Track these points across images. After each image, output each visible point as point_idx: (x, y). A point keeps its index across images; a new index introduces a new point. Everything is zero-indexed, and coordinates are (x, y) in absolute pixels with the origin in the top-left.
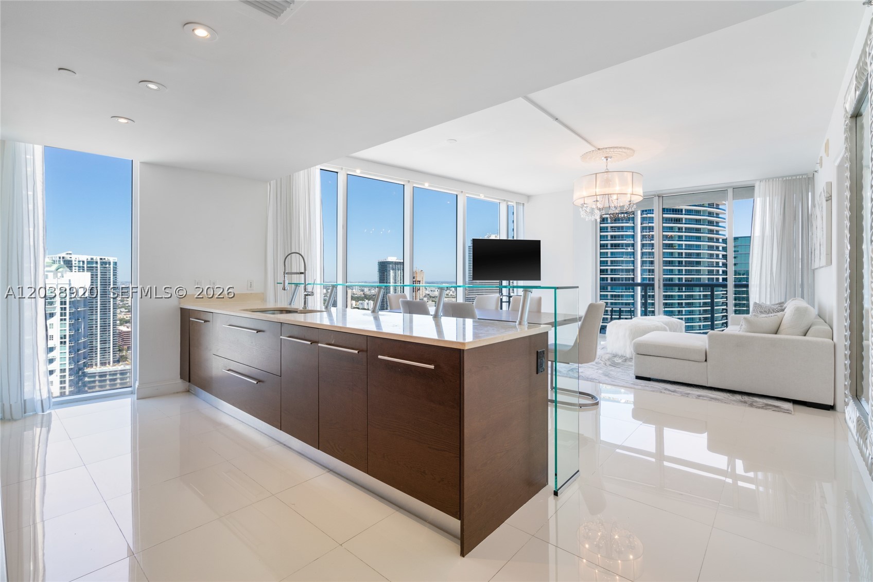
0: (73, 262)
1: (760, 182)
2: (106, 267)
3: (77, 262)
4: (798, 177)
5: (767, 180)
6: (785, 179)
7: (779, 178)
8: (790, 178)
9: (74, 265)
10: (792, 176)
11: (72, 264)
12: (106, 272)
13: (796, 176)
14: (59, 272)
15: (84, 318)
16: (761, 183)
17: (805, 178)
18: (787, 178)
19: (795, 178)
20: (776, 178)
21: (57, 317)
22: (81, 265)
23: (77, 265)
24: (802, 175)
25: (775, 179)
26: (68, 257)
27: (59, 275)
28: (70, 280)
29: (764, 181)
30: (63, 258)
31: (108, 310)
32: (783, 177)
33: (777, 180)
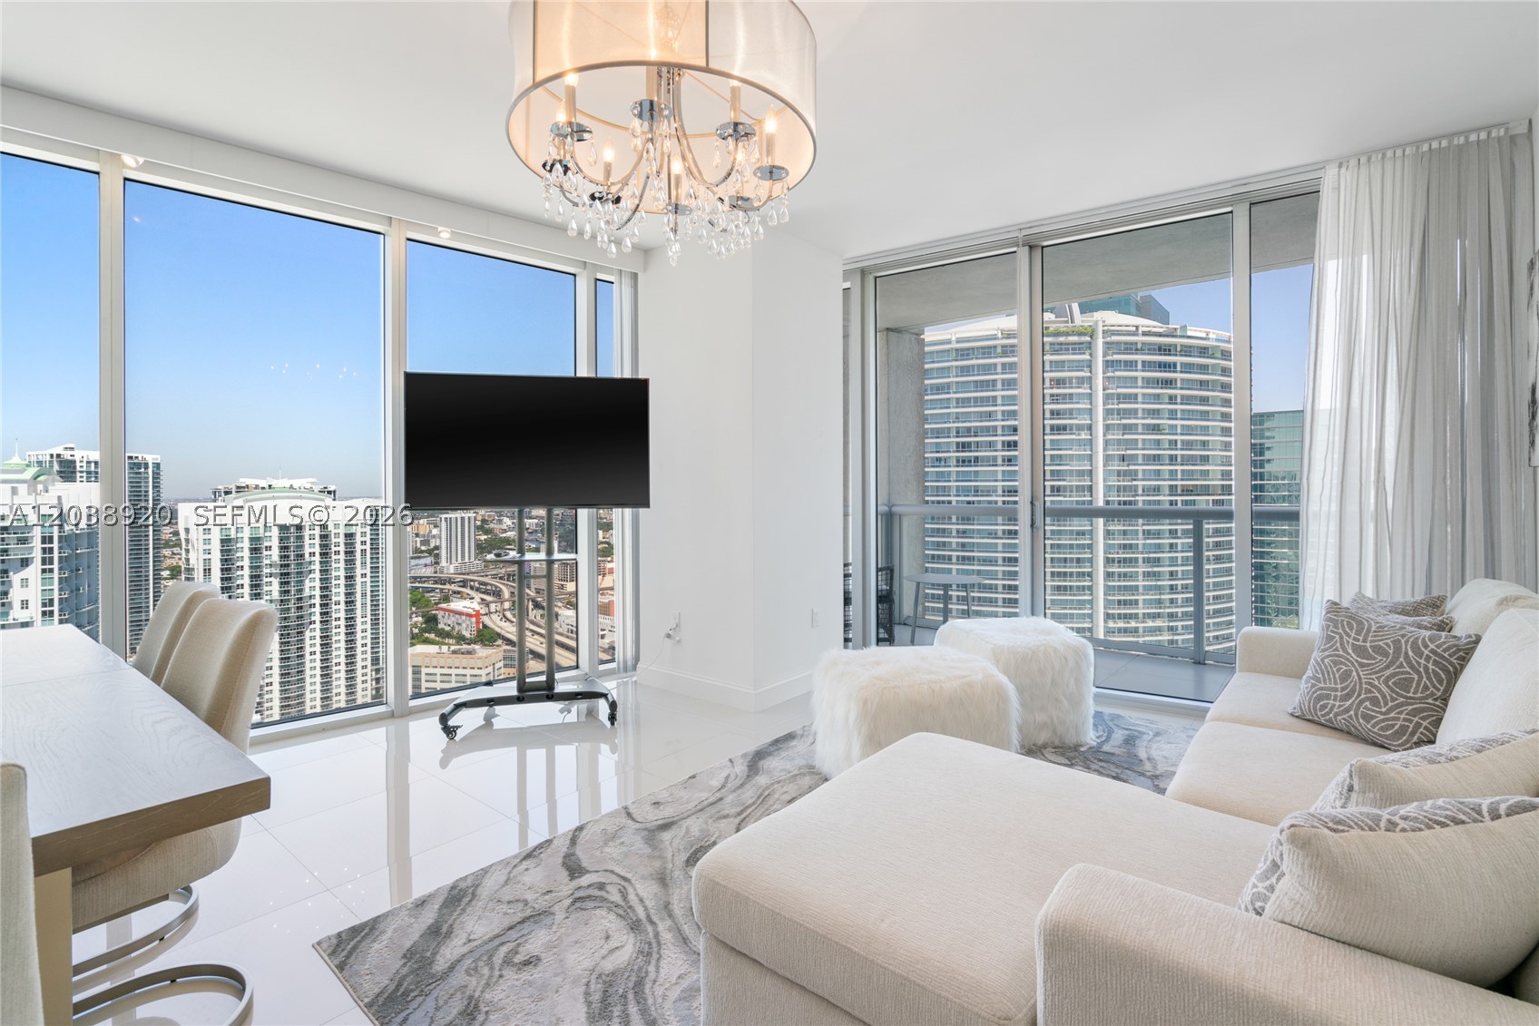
0: (78, 464)
1: (1340, 166)
2: (140, 473)
3: (84, 464)
4: (1473, 137)
5: (1363, 160)
6: (1425, 147)
7: (1403, 146)
8: (1444, 143)
9: (78, 469)
10: (1450, 136)
11: (75, 467)
12: (140, 482)
13: (1466, 133)
14: (40, 482)
15: (89, 567)
16: (1343, 170)
17: (1499, 139)
18: (1435, 145)
19: (1462, 140)
20: (1394, 147)
21: (36, 567)
22: (93, 468)
23: (84, 469)
24: (1488, 128)
25: (1389, 154)
26: (67, 455)
27: (40, 487)
28: (59, 498)
29: (1353, 162)
30: (58, 456)
31: (143, 552)
32: (1417, 143)
33: (1399, 153)
